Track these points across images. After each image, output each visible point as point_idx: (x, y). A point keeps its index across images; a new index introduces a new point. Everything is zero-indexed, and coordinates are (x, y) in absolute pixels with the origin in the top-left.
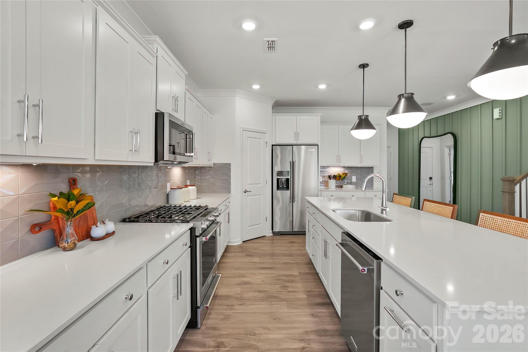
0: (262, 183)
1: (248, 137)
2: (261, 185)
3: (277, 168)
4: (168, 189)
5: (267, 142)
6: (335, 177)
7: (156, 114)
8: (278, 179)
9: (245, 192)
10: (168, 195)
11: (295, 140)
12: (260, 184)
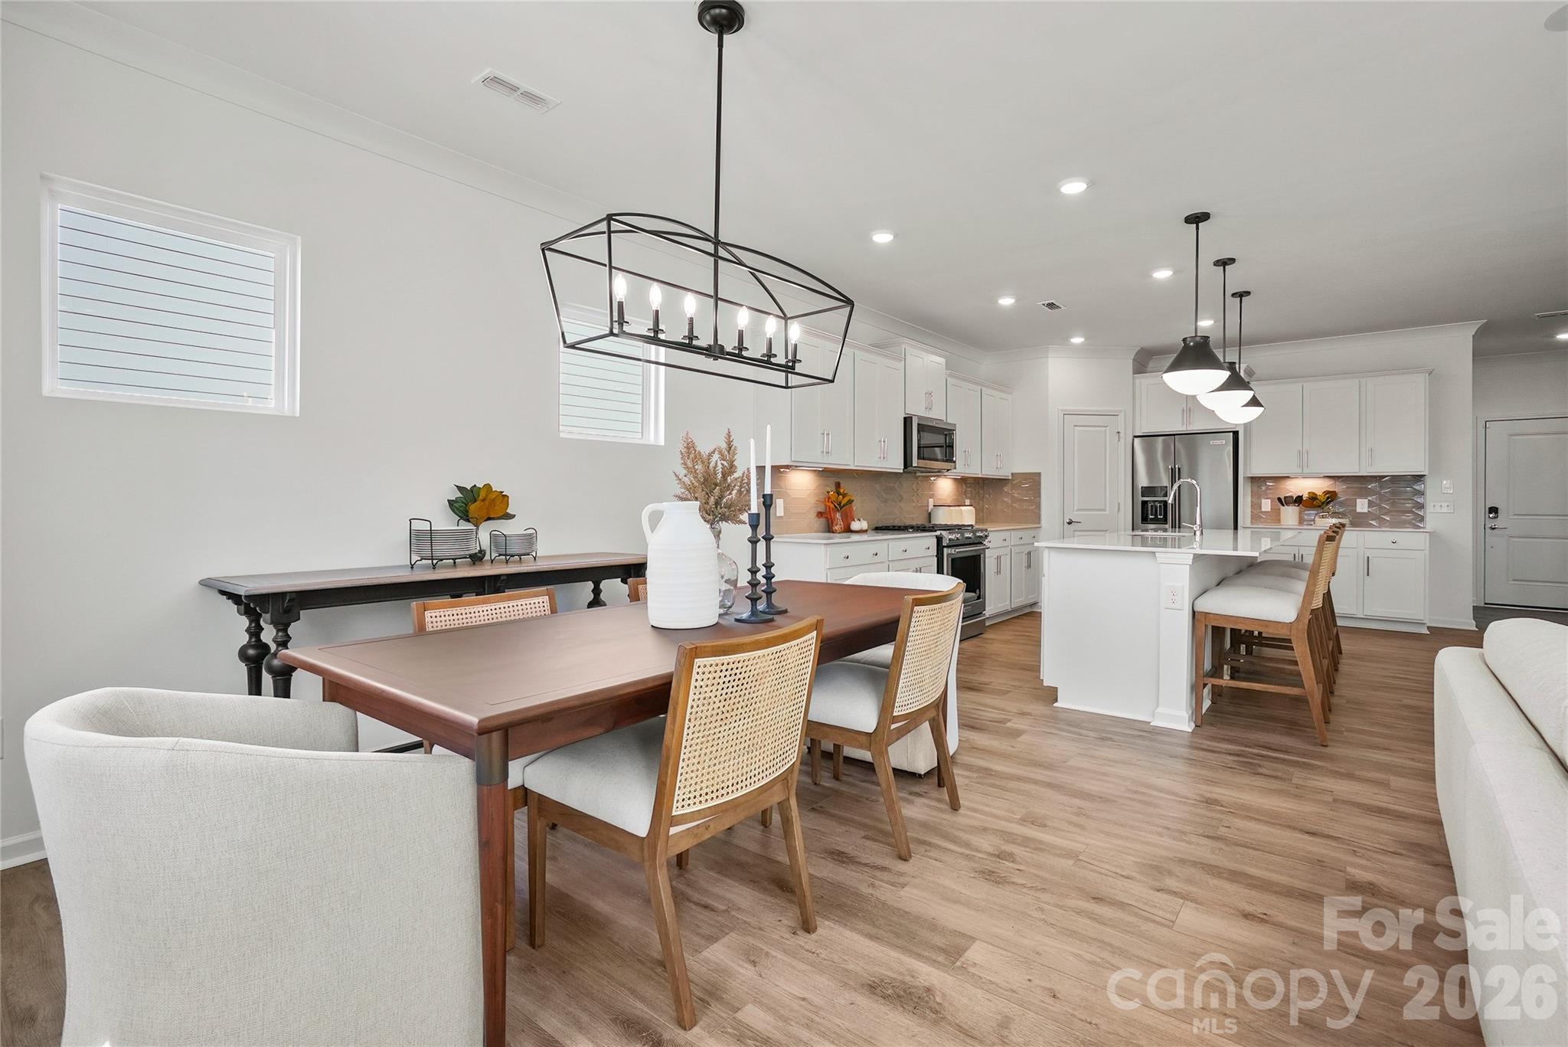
0: (1107, 509)
1: (1075, 426)
2: (1107, 512)
3: (1143, 481)
4: (931, 507)
5: (1118, 432)
6: (1299, 500)
7: (905, 418)
8: (1144, 503)
9: (1069, 523)
10: (930, 513)
11: (1183, 424)
12: (1105, 510)
